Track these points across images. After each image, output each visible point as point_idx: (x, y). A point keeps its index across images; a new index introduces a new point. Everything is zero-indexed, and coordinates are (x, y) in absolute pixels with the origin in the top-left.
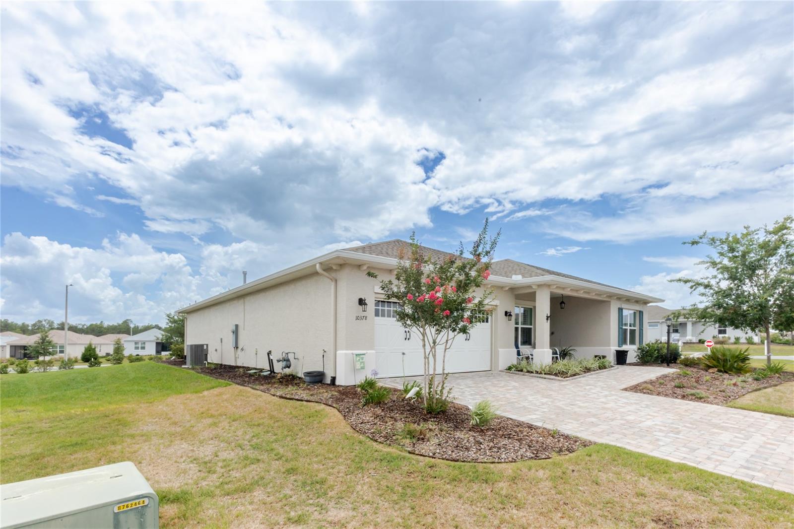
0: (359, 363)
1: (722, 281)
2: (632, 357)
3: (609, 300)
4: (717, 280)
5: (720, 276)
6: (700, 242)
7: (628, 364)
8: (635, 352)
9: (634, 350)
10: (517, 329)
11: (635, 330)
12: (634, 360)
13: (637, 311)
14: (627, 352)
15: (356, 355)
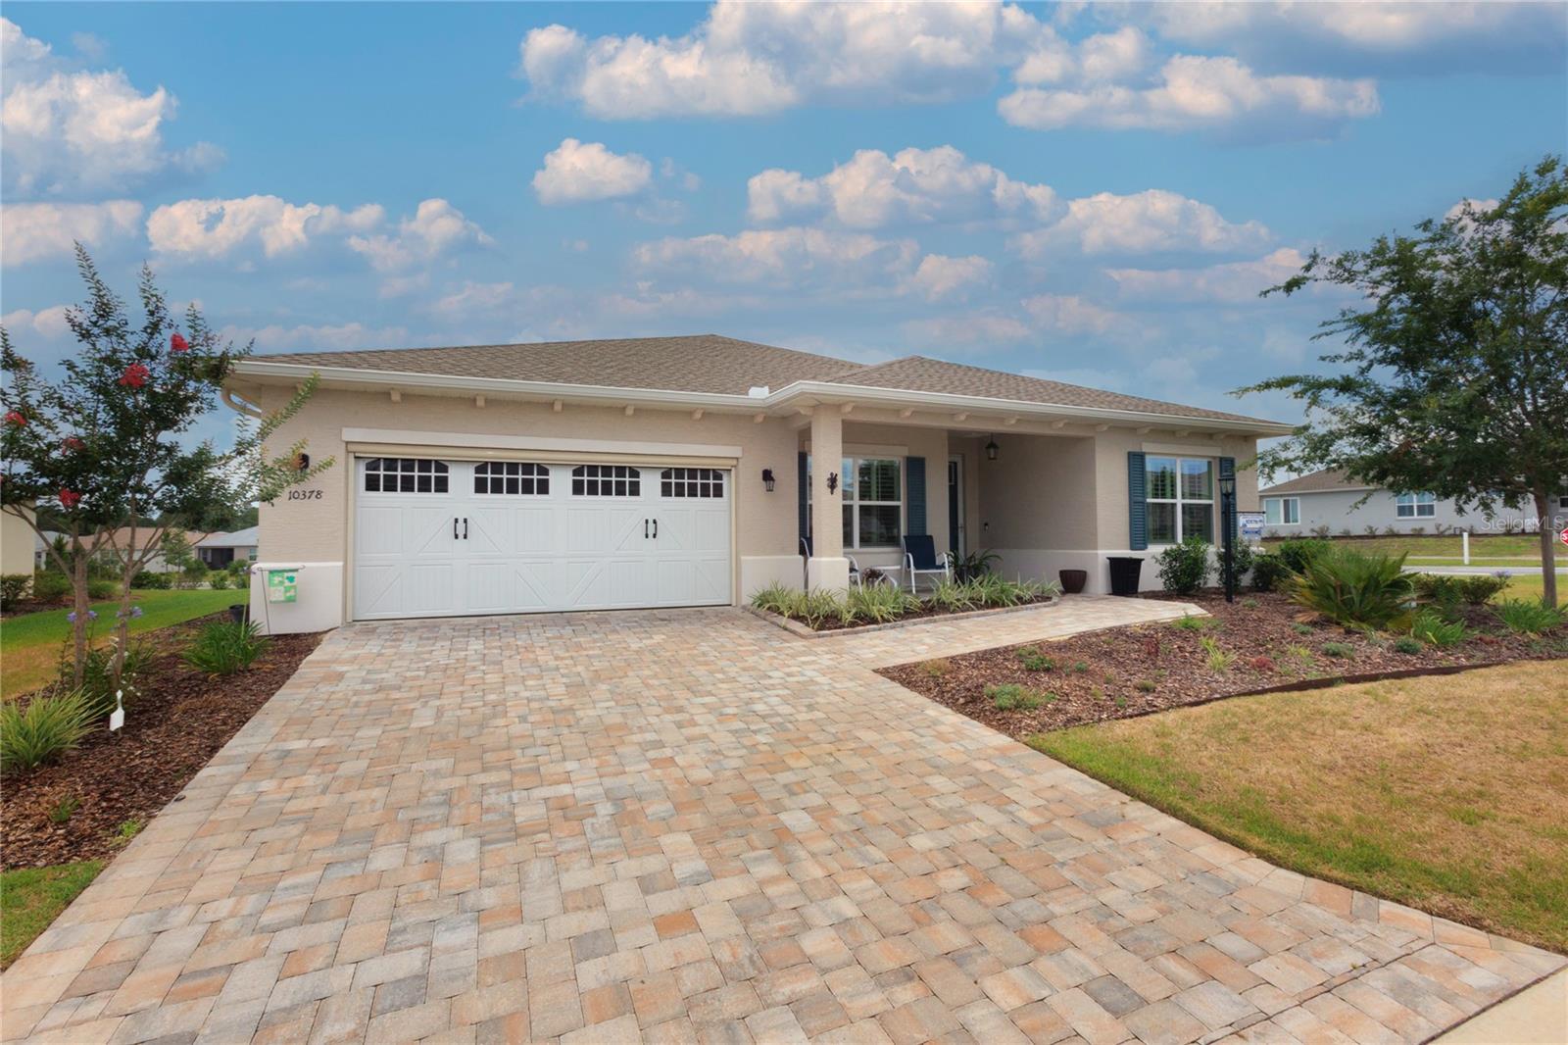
0: (282, 588)
1: (1375, 366)
2: (1151, 576)
3: (1090, 435)
4: (1364, 364)
5: (1369, 353)
6: (1308, 279)
7: (1142, 593)
8: (1157, 561)
9: (1154, 557)
10: (847, 510)
11: (1211, 505)
12: (1159, 585)
13: (1214, 458)
14: (1141, 560)
15: (271, 572)
